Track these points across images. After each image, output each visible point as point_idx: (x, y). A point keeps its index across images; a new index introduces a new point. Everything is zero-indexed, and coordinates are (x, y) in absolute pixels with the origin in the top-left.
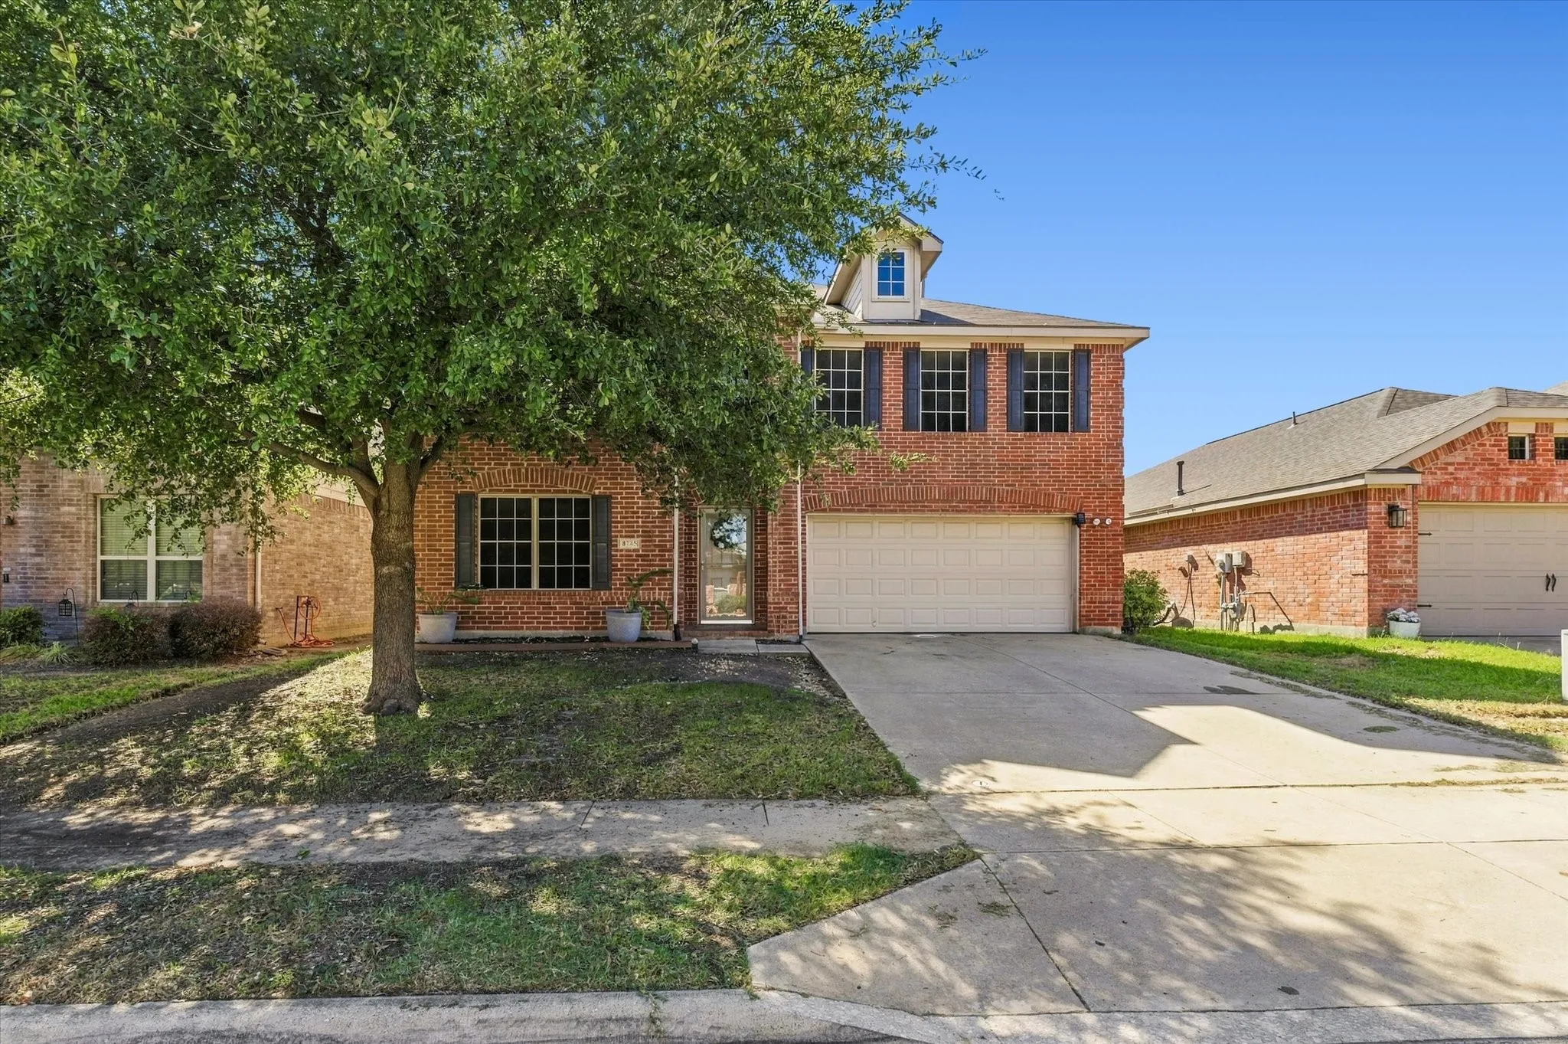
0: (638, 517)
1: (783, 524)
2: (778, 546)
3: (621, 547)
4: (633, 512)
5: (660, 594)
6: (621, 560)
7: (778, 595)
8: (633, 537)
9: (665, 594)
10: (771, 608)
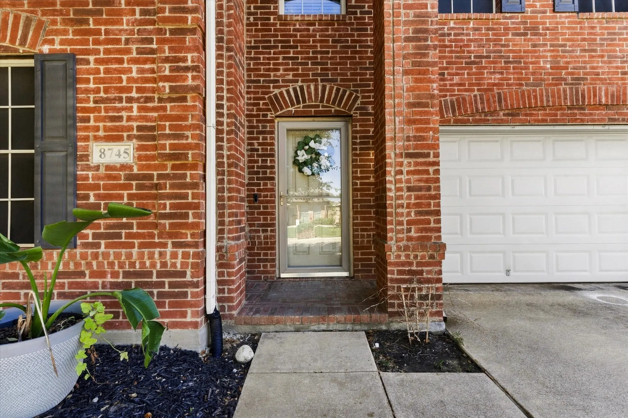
0: (130, 100)
1: (414, 122)
2: (406, 161)
3: (95, 159)
4: (122, 90)
5: (174, 256)
6: (96, 187)
7: (406, 248)
8: (119, 139)
9: (186, 255)
10: (393, 273)
